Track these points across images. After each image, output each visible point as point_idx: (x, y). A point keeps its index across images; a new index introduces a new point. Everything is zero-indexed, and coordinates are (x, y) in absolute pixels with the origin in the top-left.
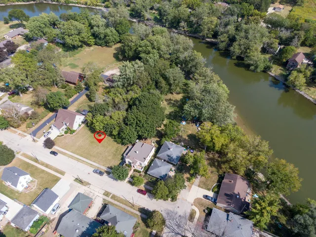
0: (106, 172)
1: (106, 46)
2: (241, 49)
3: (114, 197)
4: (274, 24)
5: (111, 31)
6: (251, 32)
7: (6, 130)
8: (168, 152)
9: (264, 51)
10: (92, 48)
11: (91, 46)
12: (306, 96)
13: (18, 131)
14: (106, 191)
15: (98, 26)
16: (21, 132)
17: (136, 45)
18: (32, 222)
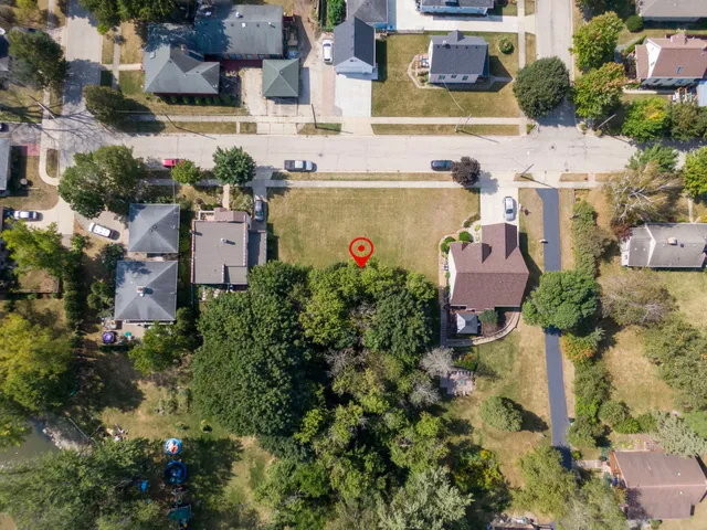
0: (285, 177)
3: (230, 128)
14: (255, 132)
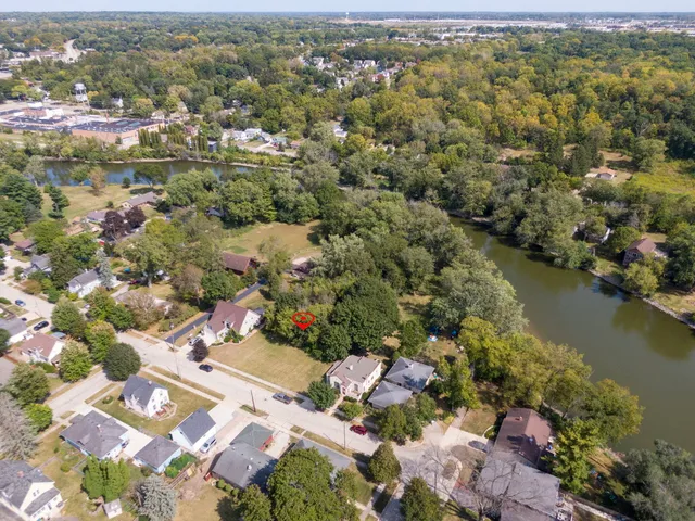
0: (296, 399)
1: (296, 223)
2: (536, 231)
3: (309, 435)
4: (597, 196)
5: (306, 198)
6: (551, 201)
7: (124, 334)
8: (406, 372)
9: (580, 236)
10: (270, 226)
11: (269, 222)
12: (663, 309)
13: (145, 335)
14: (295, 426)
15: (286, 190)
16: (150, 337)
17: (350, 217)
18: (169, 460)
